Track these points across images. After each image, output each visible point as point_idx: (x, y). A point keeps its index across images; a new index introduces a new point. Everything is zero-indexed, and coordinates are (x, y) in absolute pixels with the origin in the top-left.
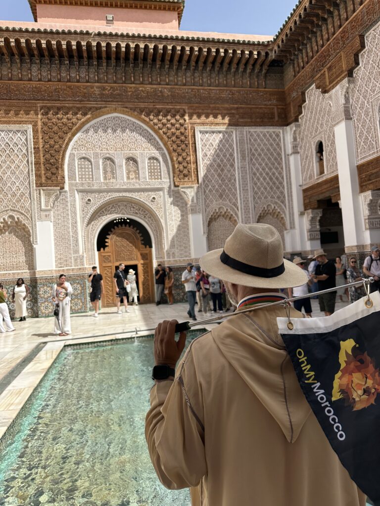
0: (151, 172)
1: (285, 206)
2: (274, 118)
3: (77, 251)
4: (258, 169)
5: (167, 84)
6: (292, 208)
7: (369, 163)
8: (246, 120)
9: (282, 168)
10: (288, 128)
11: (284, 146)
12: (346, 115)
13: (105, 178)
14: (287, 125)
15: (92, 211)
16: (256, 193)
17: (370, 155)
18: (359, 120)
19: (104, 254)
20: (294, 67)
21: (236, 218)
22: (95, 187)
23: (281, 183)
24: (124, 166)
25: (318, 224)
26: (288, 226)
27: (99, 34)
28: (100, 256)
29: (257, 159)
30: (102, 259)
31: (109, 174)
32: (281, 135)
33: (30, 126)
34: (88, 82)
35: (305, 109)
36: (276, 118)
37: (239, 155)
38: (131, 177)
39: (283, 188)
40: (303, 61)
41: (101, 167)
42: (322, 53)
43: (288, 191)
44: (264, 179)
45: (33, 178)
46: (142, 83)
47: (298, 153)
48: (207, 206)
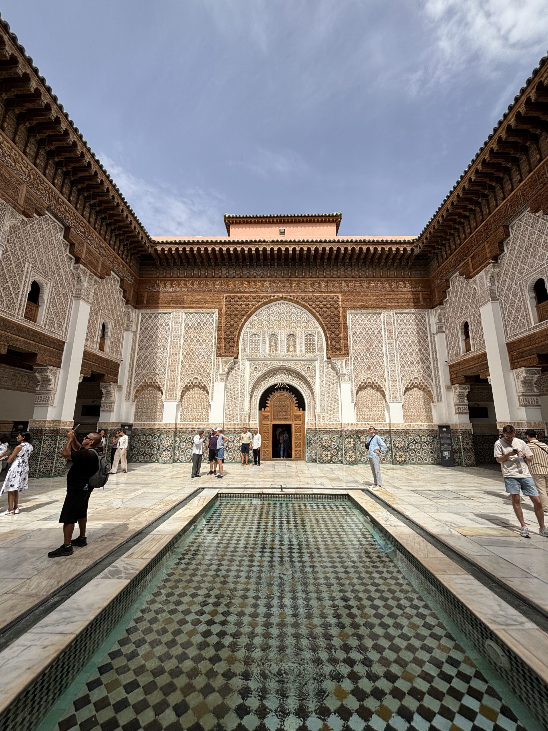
0: (307, 346)
1: (432, 379)
2: (419, 302)
3: (242, 409)
4: (404, 346)
5: (325, 277)
6: (439, 382)
7: (520, 341)
8: (393, 304)
9: (428, 346)
10: (433, 311)
11: (430, 326)
12: (491, 296)
13: (270, 351)
14: (432, 308)
15: (257, 376)
16: (403, 367)
17: (521, 333)
18: (506, 301)
19: (264, 413)
20: (437, 259)
21: (384, 389)
22: (261, 358)
23: (427, 359)
24: (286, 341)
25: (466, 398)
26: (435, 399)
27: (273, 242)
28: (261, 414)
29: (403, 337)
30: (263, 418)
31: (273, 348)
32: (427, 317)
33: (217, 310)
34: (262, 277)
35: (449, 294)
36: (422, 303)
37: (387, 333)
38: (291, 350)
39: (430, 363)
40: (446, 254)
41: (267, 342)
42: (465, 245)
43: (434, 367)
44: (411, 354)
45: (214, 349)
46: (304, 277)
47: (444, 332)
48: (356, 376)
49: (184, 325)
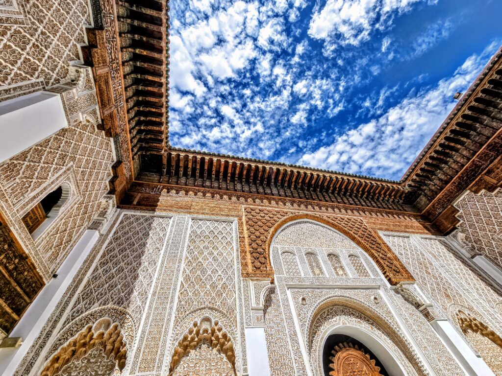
0: (357, 269)
8: (411, 230)
11: (459, 251)
13: (314, 274)
14: (445, 235)
22: (306, 283)
24: (329, 262)
31: (317, 271)
32: (448, 242)
33: (236, 219)
38: (339, 273)
41: (306, 262)
47: (480, 254)
48: (445, 309)
49: (189, 232)
